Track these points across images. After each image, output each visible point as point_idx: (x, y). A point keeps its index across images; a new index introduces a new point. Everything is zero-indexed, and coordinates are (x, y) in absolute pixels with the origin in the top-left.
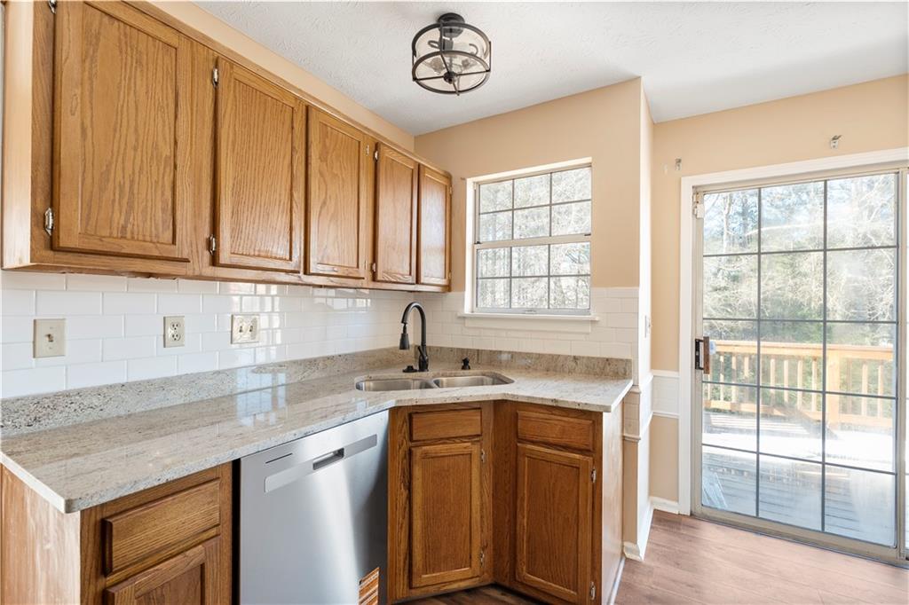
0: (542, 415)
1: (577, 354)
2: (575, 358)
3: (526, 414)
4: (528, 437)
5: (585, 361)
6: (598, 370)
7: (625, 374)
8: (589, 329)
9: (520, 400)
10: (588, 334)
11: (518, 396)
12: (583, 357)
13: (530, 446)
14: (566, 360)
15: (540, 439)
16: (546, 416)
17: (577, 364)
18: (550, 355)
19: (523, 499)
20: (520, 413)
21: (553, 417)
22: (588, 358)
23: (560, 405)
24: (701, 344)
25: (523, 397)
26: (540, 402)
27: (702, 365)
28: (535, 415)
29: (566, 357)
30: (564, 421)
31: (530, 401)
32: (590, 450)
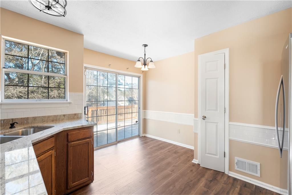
0: (77, 132)
1: (64, 114)
2: (64, 115)
3: (72, 133)
4: (72, 140)
5: (68, 116)
6: (72, 118)
7: (80, 117)
8: (68, 105)
9: (70, 129)
10: (68, 107)
11: (69, 128)
12: (67, 115)
13: (73, 143)
14: (61, 116)
15: (76, 139)
16: (78, 132)
17: (65, 117)
18: (54, 115)
19: (71, 161)
20: (69, 133)
21: (80, 131)
22: (69, 115)
23: (84, 127)
24: (86, 108)
25: (71, 127)
26: (77, 128)
27: (86, 113)
28: (74, 132)
29: (60, 116)
30: (85, 131)
31: (74, 128)
32: (91, 137)
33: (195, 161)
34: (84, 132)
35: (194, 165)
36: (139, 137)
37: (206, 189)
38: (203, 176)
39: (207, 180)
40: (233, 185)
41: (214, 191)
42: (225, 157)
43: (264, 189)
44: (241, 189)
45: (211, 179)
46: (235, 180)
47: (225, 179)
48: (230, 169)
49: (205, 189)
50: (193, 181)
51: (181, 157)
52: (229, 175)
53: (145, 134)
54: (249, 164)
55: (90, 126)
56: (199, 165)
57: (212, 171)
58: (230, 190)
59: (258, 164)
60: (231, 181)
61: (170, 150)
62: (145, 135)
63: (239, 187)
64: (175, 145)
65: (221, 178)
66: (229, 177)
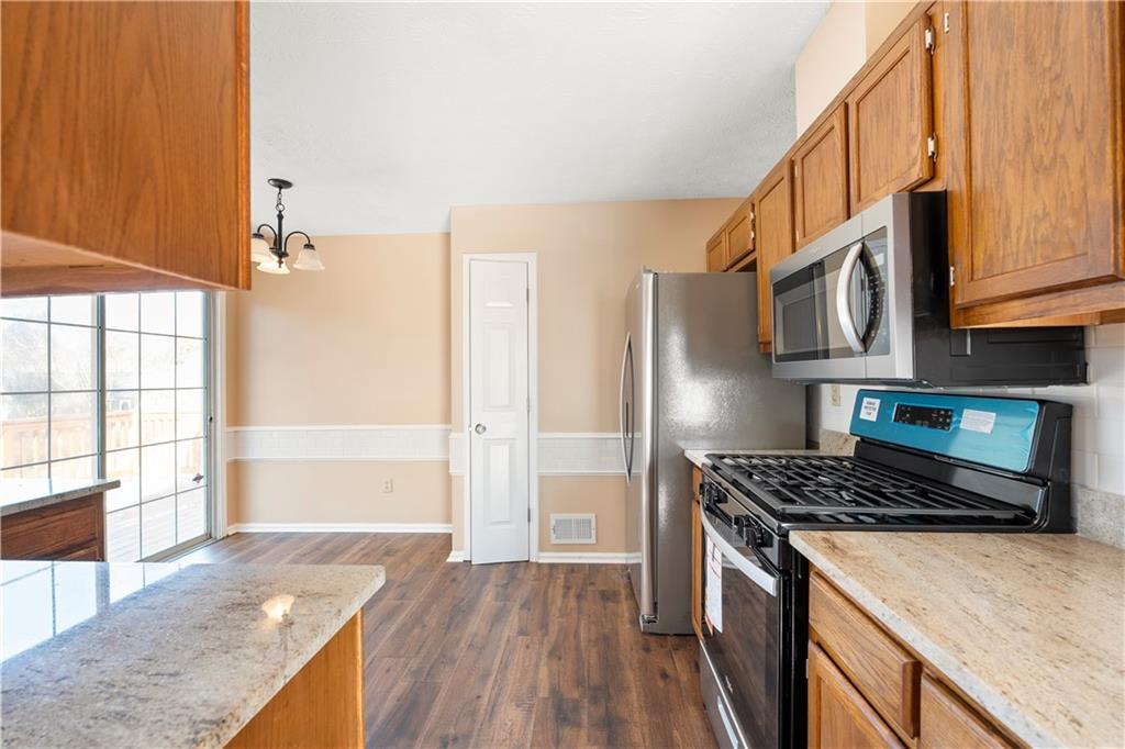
16: (40, 522)
28: (21, 528)
32: (95, 539)
33: (456, 557)
34: (62, 522)
35: (455, 566)
36: (210, 541)
37: (501, 604)
38: (486, 581)
39: (497, 586)
40: (551, 576)
41: (518, 600)
42: (529, 520)
43: (602, 565)
44: (566, 579)
45: (505, 582)
46: (552, 566)
47: (534, 571)
48: (541, 549)
49: (498, 603)
50: (467, 599)
51: (411, 560)
52: (540, 561)
53: (237, 525)
54: (578, 522)
55: (92, 492)
56: (468, 563)
57: (502, 567)
58: (548, 587)
59: (592, 516)
60: (546, 571)
61: (365, 551)
62: (237, 528)
63: (562, 576)
64: (376, 535)
65: (525, 573)
66: (539, 565)
